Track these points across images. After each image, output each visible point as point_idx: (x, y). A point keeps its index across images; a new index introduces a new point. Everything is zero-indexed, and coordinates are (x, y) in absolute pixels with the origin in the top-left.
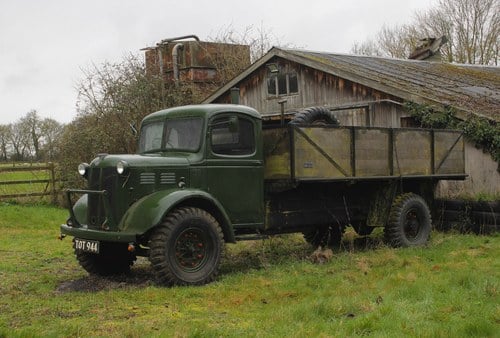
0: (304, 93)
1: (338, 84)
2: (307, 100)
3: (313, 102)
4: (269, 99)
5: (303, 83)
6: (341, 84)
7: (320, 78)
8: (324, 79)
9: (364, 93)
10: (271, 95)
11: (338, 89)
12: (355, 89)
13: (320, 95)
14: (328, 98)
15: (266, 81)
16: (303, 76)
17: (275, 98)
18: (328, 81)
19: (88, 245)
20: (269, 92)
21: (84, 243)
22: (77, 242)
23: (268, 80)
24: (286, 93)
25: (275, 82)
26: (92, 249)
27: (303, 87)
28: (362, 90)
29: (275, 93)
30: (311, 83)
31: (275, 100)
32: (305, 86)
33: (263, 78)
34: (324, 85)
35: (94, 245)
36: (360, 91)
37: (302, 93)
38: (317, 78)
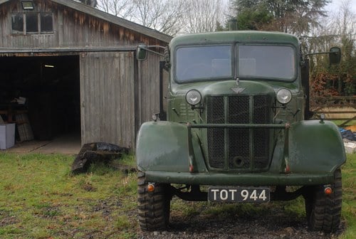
0: (60, 32)
1: (102, 28)
2: (64, 41)
3: (71, 43)
4: (14, 35)
5: (61, 23)
6: (106, 28)
7: (82, 21)
8: (86, 22)
9: (132, 38)
10: (16, 32)
11: (102, 32)
12: (122, 34)
13: (80, 34)
14: (89, 39)
15: (10, 17)
16: (60, 17)
17: (21, 34)
18: (91, 23)
19: (245, 193)
20: (13, 29)
21: (233, 191)
22: (215, 191)
23: (13, 16)
24: (37, 31)
25: (22, 19)
26: (255, 198)
27: (60, 28)
28: (130, 34)
29: (22, 30)
30: (70, 24)
31: (22, 37)
32: (63, 27)
33: (6, 14)
34: (86, 27)
35: (259, 192)
36: (127, 35)
37: (58, 33)
38: (78, 20)
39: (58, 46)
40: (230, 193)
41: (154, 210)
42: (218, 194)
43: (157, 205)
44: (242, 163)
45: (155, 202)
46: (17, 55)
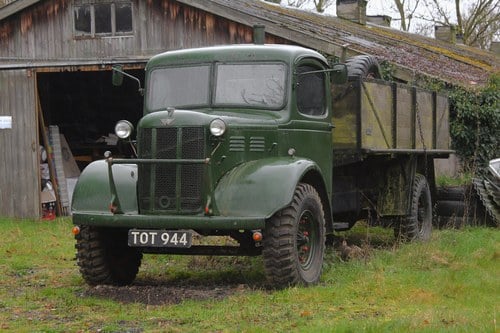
0: (143, 32)
1: (203, 23)
2: (148, 44)
3: (159, 48)
4: (78, 39)
5: (143, 18)
6: (209, 23)
7: (174, 13)
8: (180, 14)
10: (80, 34)
11: (204, 30)
12: (233, 31)
13: (172, 35)
14: (185, 41)
15: (72, 11)
16: (142, 8)
17: (89, 37)
18: (188, 17)
19: (165, 237)
20: (77, 28)
21: (153, 234)
22: (135, 234)
23: (77, 9)
24: (110, 31)
25: (89, 14)
26: (176, 242)
27: (142, 25)
28: (245, 31)
29: (88, 30)
30: (157, 19)
31: (89, 41)
32: (146, 24)
33: (66, 6)
34: (180, 23)
35: (180, 236)
36: (242, 33)
37: (139, 33)
38: (169, 12)
39: (139, 53)
40: (150, 236)
41: (91, 258)
42: (138, 236)
43: (94, 253)
44: (169, 204)
45: (90, 249)
46: (82, 69)
